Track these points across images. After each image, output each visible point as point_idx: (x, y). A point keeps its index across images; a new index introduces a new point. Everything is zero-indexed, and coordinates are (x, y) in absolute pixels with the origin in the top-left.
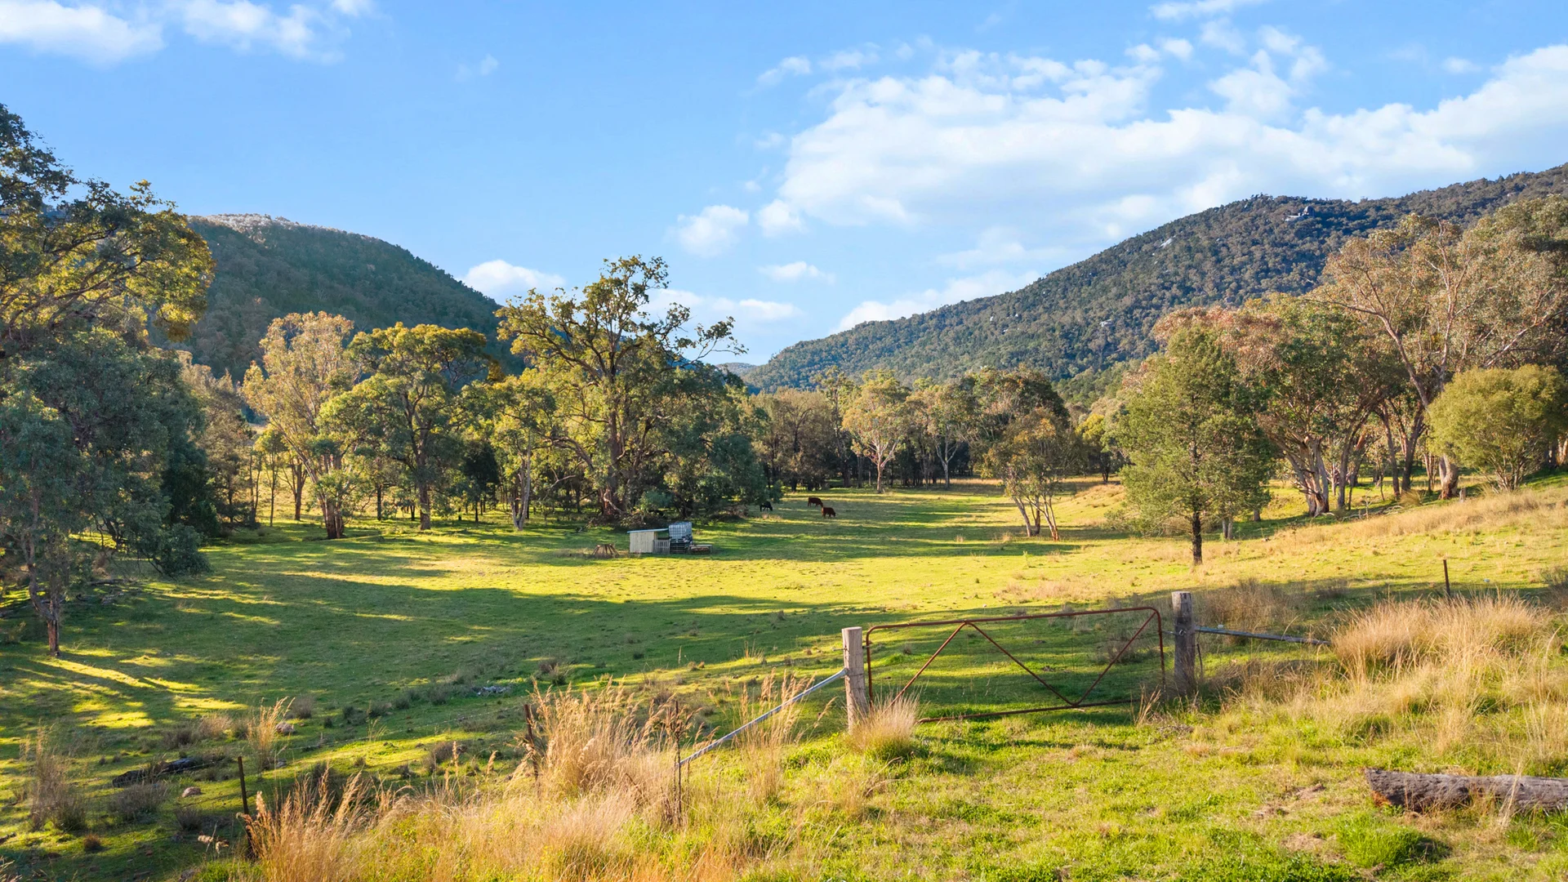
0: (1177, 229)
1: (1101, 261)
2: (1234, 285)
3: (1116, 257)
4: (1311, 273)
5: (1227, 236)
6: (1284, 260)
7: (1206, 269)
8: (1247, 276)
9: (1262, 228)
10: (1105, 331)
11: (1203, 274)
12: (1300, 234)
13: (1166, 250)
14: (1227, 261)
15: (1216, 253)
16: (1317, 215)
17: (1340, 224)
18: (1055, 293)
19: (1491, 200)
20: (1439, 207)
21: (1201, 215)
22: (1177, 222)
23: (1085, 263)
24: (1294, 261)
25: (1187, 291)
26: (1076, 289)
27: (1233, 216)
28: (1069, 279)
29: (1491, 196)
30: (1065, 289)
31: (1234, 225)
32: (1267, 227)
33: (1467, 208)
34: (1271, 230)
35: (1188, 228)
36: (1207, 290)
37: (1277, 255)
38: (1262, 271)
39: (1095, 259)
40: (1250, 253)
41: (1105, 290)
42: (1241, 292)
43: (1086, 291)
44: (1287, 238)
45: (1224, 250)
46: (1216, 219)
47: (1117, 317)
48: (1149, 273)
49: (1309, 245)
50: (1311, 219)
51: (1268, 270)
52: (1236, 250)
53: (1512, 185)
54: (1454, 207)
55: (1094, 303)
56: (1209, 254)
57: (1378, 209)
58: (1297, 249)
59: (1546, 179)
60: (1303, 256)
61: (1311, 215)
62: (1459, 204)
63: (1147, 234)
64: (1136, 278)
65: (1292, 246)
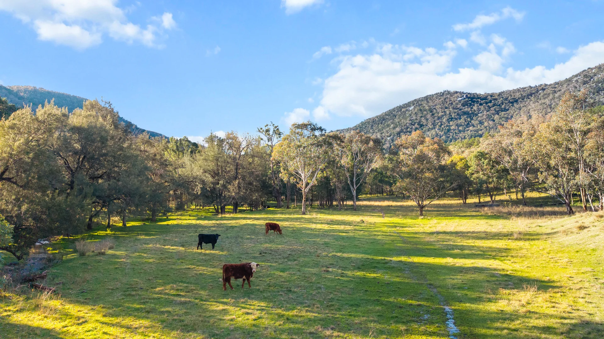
0: (415, 103)
1: (386, 115)
2: (440, 123)
3: (392, 113)
4: (469, 119)
5: (436, 105)
6: (458, 114)
7: (428, 118)
8: (444, 120)
9: (448, 103)
10: (389, 141)
11: (427, 120)
12: (463, 105)
13: (411, 110)
14: (436, 115)
15: (431, 112)
16: (469, 98)
17: (478, 102)
18: (368, 127)
19: (534, 93)
20: (514, 96)
21: (425, 97)
22: (415, 100)
23: (380, 116)
24: (462, 115)
25: (421, 126)
26: (377, 125)
27: (437, 98)
28: (374, 122)
29: (534, 92)
30: (372, 126)
31: (437, 101)
32: (450, 102)
33: (525, 96)
34: (452, 103)
35: (420, 103)
36: (429, 125)
37: (455, 113)
38: (450, 118)
39: (384, 114)
40: (445, 112)
41: (388, 126)
42: (443, 126)
43: (380, 126)
44: (458, 106)
45: (435, 110)
46: (430, 99)
47: (394, 136)
48: (406, 119)
49: (467, 109)
50: (467, 99)
51: (452, 118)
52: (439, 110)
53: (541, 88)
54: (520, 96)
55: (384, 130)
56: (429, 112)
57: (491, 96)
58: (463, 110)
59: (553, 86)
60: (465, 113)
61: (467, 98)
62: (522, 95)
63: (404, 105)
64: (400, 121)
65: (460, 110)
